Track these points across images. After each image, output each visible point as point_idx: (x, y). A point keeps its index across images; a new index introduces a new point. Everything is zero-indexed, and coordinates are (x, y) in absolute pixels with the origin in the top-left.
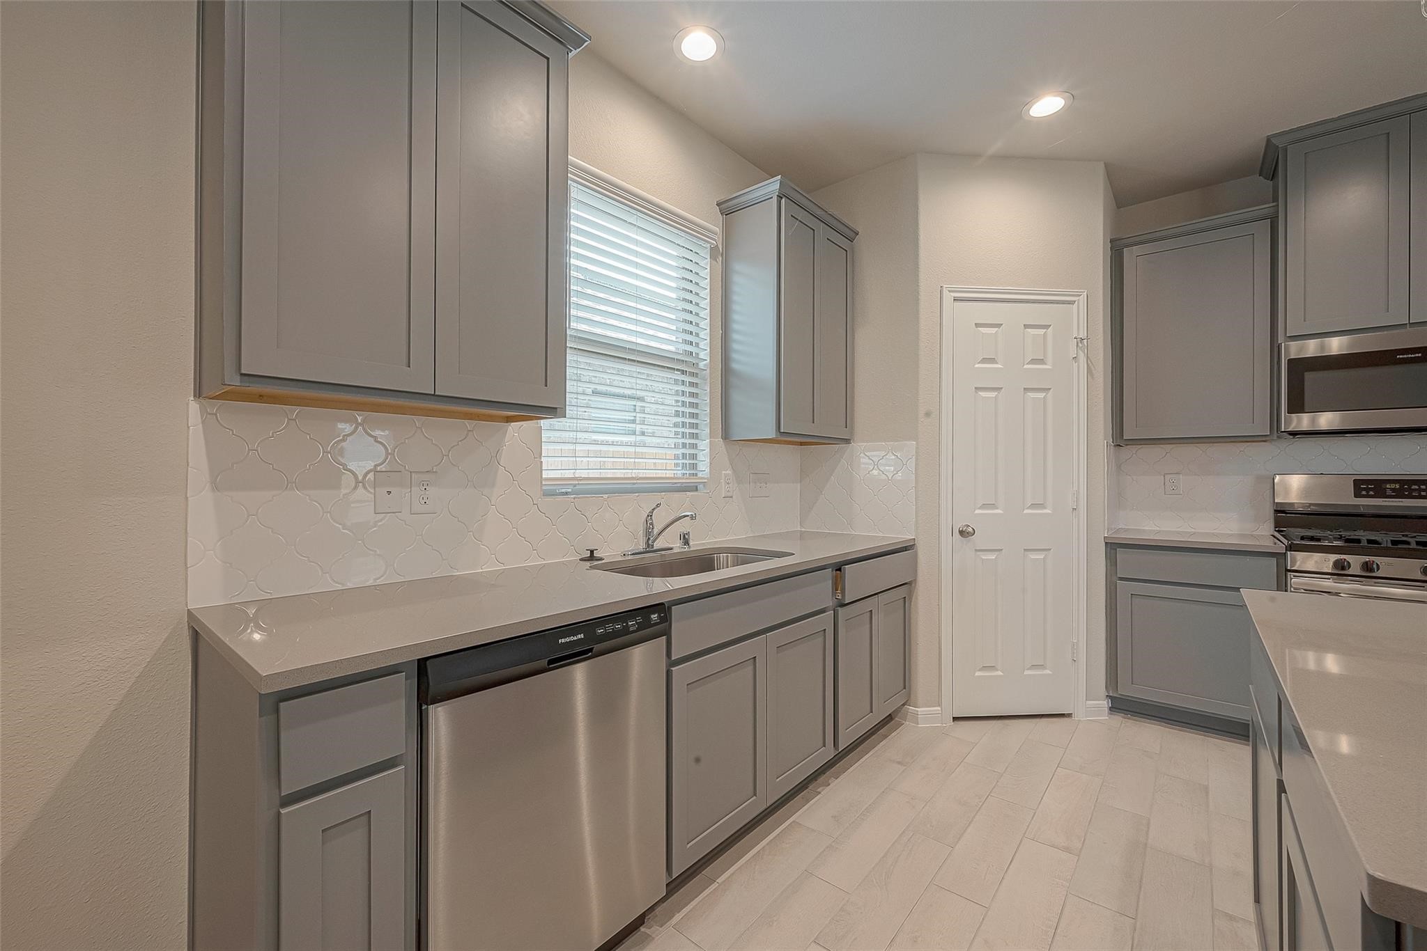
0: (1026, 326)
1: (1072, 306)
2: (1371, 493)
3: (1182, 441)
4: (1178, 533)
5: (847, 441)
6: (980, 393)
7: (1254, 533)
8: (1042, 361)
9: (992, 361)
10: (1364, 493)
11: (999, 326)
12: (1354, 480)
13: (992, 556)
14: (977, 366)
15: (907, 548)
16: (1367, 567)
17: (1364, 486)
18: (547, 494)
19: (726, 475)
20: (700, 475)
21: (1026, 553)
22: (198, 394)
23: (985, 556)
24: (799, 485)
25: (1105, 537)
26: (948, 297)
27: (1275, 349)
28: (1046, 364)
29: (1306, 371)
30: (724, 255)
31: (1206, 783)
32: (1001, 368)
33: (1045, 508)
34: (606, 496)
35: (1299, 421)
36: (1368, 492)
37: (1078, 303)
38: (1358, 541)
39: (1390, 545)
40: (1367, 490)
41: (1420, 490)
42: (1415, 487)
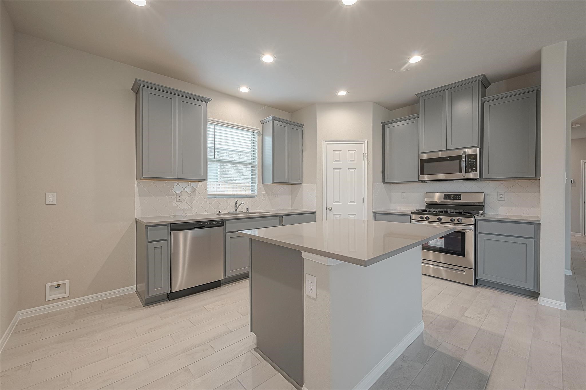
0: (349, 150)
1: (362, 144)
5: (301, 184)
6: (335, 170)
8: (353, 161)
9: (339, 161)
10: (446, 198)
11: (340, 150)
12: (444, 194)
13: (338, 216)
14: (334, 162)
15: (314, 213)
16: (427, 218)
17: (447, 196)
18: (208, 198)
19: (263, 193)
20: (256, 193)
21: (349, 215)
22: (136, 179)
23: (335, 216)
24: (291, 196)
25: (373, 211)
26: (325, 143)
28: (355, 161)
29: (425, 163)
30: (262, 134)
32: (341, 163)
33: (354, 202)
34: (225, 199)
35: (424, 177)
36: (447, 198)
37: (364, 144)
39: (450, 213)
40: (447, 197)
41: (459, 197)
42: (458, 196)
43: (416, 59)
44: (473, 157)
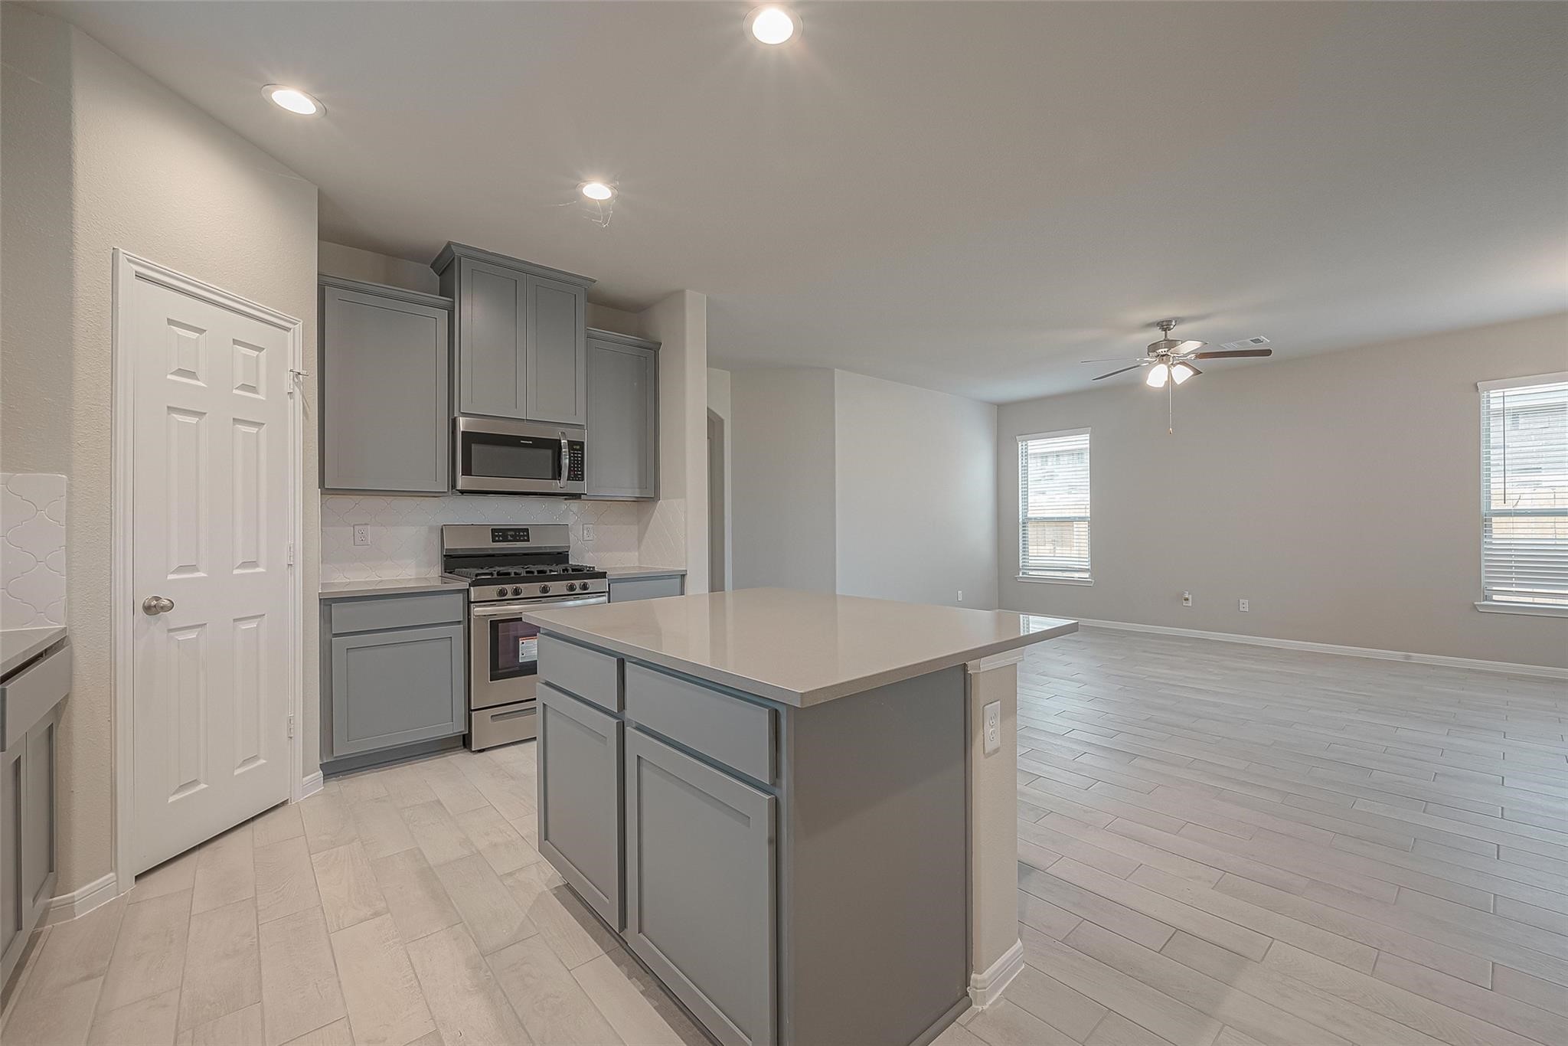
0: (235, 342)
1: (286, 332)
2: (501, 538)
3: (381, 493)
4: (366, 582)
6: (175, 415)
7: (428, 576)
8: (254, 389)
9: (192, 375)
10: (496, 539)
11: (201, 331)
12: (492, 529)
14: (170, 376)
16: (517, 592)
17: (497, 534)
23: (182, 637)
25: (319, 592)
27: (454, 423)
28: (258, 393)
29: (474, 443)
31: (436, 798)
32: (204, 387)
33: (259, 565)
36: (499, 538)
37: (294, 331)
38: (509, 574)
40: (499, 536)
41: (524, 536)
42: (521, 534)
43: (597, 191)
44: (578, 447)
